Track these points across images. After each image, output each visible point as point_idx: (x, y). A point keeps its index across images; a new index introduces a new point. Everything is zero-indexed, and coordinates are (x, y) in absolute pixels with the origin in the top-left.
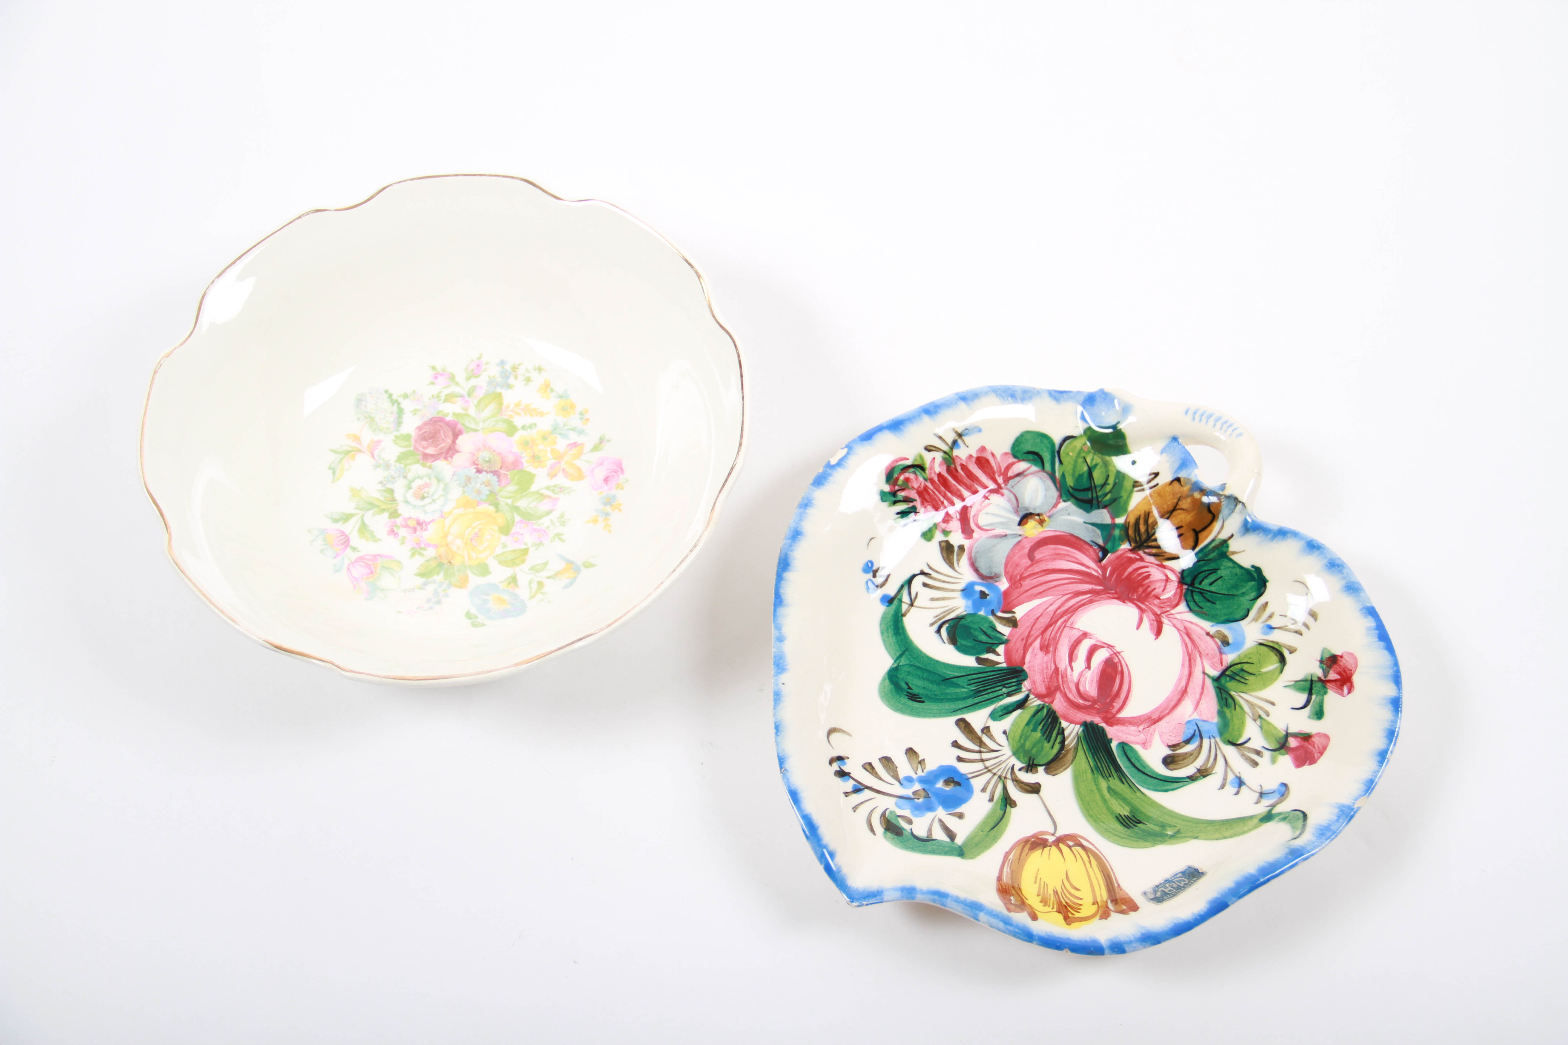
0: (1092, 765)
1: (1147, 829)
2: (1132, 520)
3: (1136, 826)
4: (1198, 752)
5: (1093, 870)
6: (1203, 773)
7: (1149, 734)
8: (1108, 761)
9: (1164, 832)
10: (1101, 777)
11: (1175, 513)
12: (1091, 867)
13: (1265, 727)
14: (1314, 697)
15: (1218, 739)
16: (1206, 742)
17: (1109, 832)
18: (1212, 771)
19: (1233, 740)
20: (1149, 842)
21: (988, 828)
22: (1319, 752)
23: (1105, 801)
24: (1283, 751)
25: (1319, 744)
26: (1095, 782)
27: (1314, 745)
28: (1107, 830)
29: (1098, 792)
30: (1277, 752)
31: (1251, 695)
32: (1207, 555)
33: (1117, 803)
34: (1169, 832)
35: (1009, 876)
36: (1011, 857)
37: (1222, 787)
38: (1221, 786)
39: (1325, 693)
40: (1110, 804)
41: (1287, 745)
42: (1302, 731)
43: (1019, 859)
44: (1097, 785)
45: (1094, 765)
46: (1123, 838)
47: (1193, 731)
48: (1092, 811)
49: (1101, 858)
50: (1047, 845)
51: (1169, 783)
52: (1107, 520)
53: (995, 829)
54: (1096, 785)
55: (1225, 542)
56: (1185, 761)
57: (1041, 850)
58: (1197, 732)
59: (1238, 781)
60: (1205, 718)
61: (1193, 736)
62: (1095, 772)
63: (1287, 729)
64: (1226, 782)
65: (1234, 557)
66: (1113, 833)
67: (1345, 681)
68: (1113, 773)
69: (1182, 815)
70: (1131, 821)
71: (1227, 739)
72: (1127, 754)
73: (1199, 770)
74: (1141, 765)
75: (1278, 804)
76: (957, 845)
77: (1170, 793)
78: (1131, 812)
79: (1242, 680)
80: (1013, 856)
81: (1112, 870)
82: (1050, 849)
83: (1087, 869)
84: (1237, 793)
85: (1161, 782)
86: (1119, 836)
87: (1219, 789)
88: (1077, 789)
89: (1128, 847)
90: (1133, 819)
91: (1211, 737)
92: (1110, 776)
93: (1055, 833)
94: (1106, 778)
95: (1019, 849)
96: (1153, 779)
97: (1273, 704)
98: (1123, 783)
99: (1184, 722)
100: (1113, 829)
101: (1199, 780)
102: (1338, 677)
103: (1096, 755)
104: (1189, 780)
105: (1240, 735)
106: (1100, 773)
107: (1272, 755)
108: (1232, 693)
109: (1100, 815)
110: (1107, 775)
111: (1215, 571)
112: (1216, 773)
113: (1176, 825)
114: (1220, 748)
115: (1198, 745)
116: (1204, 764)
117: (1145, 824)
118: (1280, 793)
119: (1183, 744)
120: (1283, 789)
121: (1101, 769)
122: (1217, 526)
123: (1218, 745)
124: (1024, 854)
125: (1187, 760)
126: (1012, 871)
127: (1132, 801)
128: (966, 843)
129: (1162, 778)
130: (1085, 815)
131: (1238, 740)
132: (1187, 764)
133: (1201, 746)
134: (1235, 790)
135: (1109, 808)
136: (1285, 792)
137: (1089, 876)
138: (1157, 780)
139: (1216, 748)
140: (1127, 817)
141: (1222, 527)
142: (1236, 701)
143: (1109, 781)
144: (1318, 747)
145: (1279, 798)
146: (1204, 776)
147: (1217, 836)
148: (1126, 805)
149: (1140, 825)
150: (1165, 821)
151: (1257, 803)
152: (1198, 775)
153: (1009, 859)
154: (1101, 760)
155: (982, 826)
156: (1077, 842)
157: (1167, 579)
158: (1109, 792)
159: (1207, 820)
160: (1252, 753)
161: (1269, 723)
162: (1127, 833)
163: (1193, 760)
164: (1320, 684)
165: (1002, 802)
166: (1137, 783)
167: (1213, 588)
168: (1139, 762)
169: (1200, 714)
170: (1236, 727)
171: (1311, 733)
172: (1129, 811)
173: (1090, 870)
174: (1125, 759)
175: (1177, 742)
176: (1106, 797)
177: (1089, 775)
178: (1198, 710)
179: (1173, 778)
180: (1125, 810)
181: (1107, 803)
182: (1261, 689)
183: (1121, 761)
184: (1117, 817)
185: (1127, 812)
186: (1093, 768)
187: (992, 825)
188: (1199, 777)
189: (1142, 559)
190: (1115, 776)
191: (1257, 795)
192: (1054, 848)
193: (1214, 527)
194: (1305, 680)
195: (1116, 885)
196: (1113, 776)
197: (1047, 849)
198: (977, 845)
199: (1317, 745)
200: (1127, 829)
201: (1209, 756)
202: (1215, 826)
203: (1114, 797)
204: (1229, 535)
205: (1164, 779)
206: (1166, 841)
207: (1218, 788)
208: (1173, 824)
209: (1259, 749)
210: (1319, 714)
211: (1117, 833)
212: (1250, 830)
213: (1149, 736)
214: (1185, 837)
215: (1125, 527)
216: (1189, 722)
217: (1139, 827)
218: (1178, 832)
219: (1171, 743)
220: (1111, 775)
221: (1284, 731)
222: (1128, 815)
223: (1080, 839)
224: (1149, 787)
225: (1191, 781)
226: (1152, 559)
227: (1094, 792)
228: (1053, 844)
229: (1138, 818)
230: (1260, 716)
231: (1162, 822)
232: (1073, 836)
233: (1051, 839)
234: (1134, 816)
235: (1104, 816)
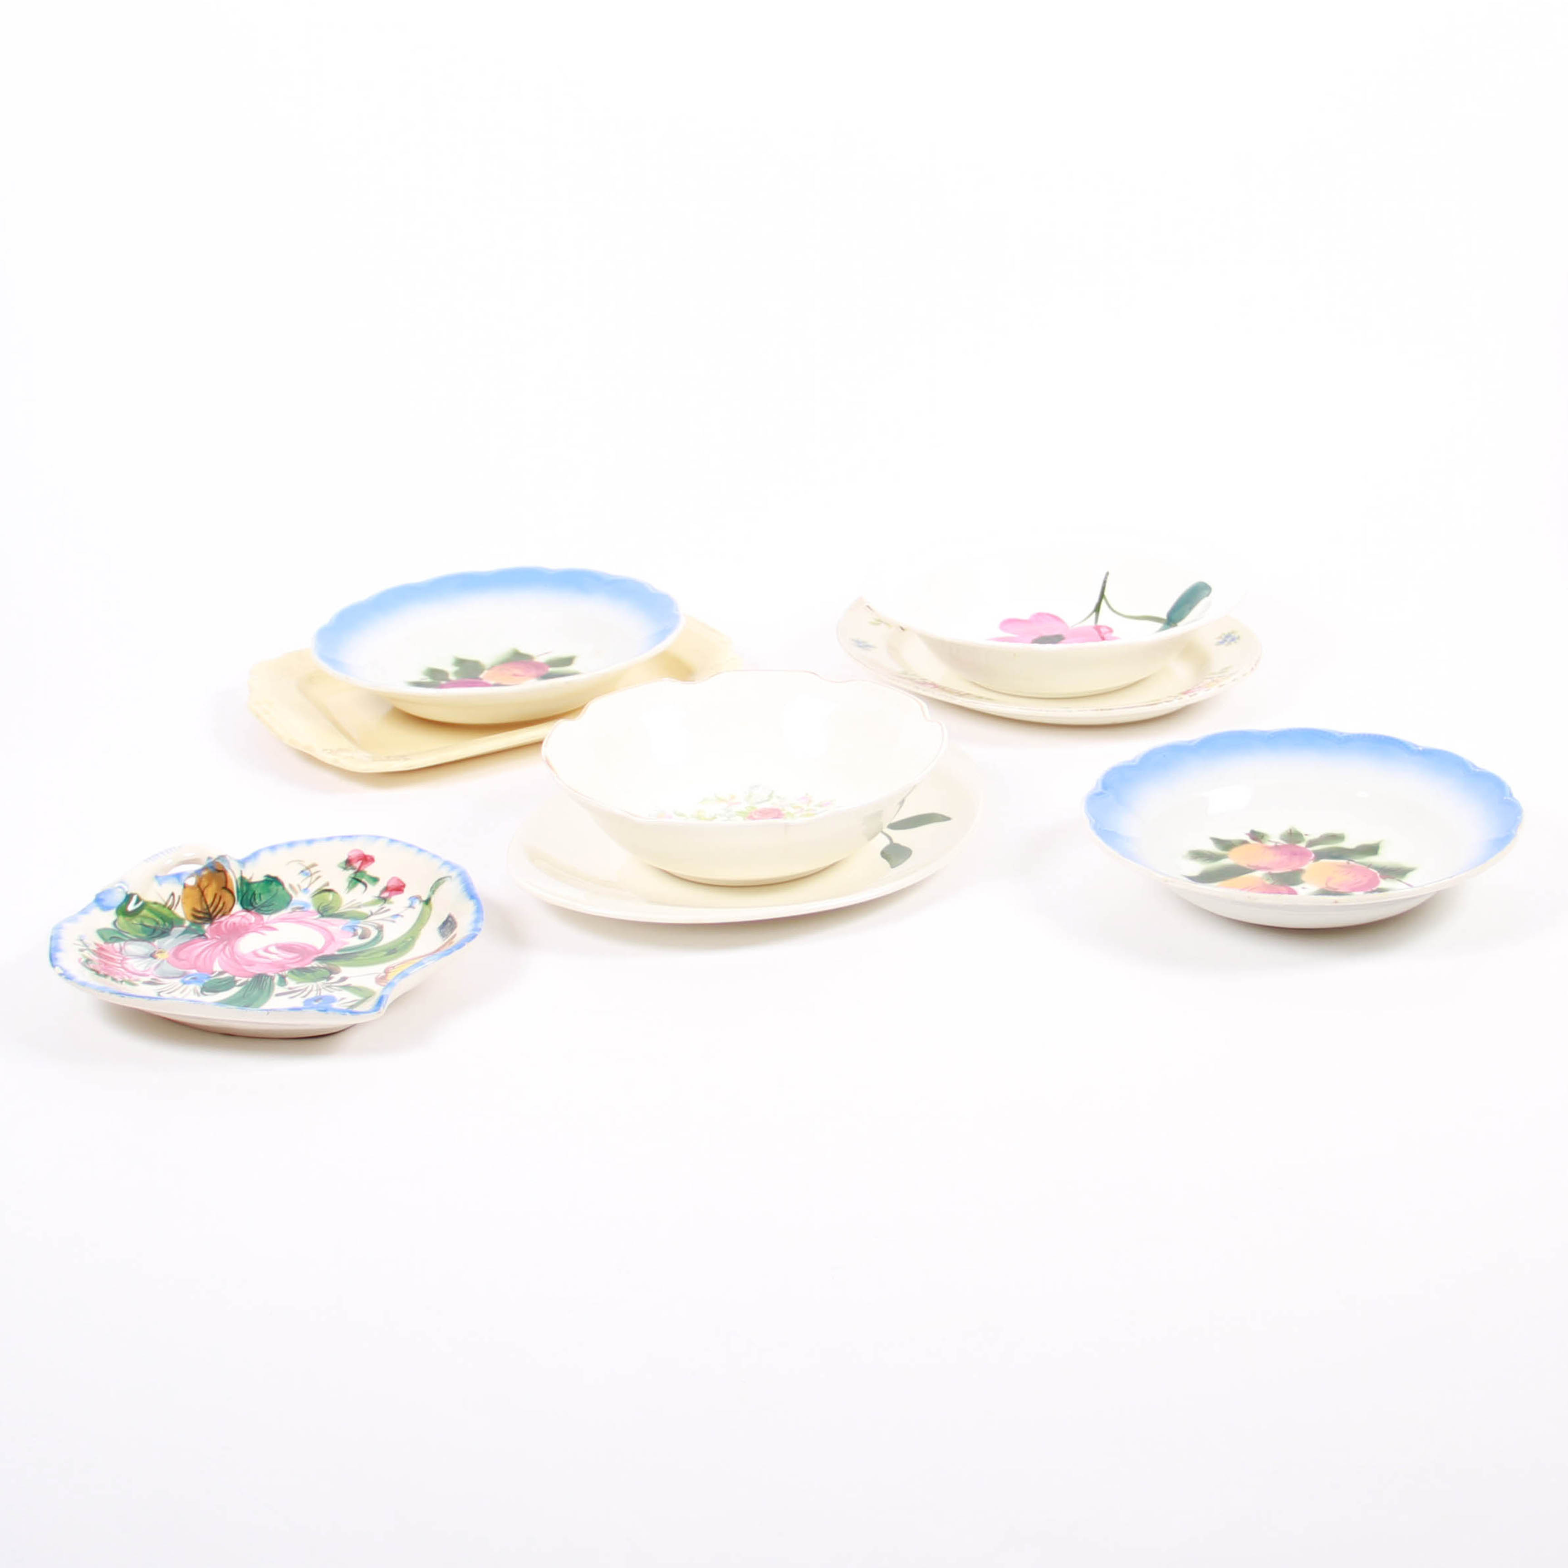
0: (344, 961)
1: (401, 947)
2: (192, 918)
4: (364, 928)
6: (379, 927)
7: (339, 941)
8: (345, 956)
9: (407, 942)
10: (353, 959)
11: (205, 893)
13: (366, 904)
14: (364, 880)
15: (362, 921)
16: (360, 925)
18: (381, 925)
19: (366, 916)
20: (410, 946)
22: (400, 882)
23: (370, 959)
24: (388, 898)
26: (356, 961)
27: (394, 884)
31: (343, 905)
32: (242, 891)
34: (410, 940)
37: (393, 922)
39: (365, 872)
40: (374, 957)
42: (380, 890)
47: (350, 928)
48: (373, 963)
51: (377, 938)
52: (182, 929)
55: (242, 878)
56: (367, 932)
59: (393, 918)
60: (344, 923)
61: (352, 928)
64: (391, 921)
65: (253, 880)
67: (366, 859)
68: (355, 955)
70: (392, 951)
71: (364, 918)
72: (345, 950)
73: (377, 928)
74: (356, 946)
77: (383, 939)
78: (386, 951)
84: (401, 919)
86: (400, 955)
88: (355, 966)
89: (408, 952)
91: (358, 923)
93: (379, 974)
96: (370, 943)
97: (354, 899)
98: (362, 953)
99: (341, 931)
100: (390, 958)
101: (383, 929)
102: (360, 862)
103: (339, 959)
104: (380, 932)
105: (364, 914)
106: (350, 959)
108: (336, 912)
109: (378, 961)
110: (354, 957)
111: (254, 894)
112: (383, 924)
114: (368, 921)
115: (360, 927)
116: (374, 927)
117: (397, 947)
118: (415, 899)
119: (355, 932)
121: (348, 959)
122: (230, 873)
123: (366, 921)
127: (378, 951)
129: (371, 940)
130: (374, 965)
132: (369, 932)
134: (398, 919)
135: (376, 958)
138: (372, 942)
140: (389, 952)
141: (233, 872)
142: (342, 911)
143: (358, 957)
144: (396, 883)
145: (419, 899)
148: (379, 953)
150: (401, 941)
152: (379, 929)
154: (343, 958)
157: (243, 917)
158: (366, 957)
162: (399, 952)
164: (358, 874)
165: (344, 987)
166: (367, 949)
167: (264, 900)
168: (354, 947)
169: (340, 924)
170: (358, 914)
171: (385, 885)
174: (348, 951)
175: (352, 934)
176: (368, 959)
177: (349, 963)
178: (337, 925)
179: (374, 937)
180: (382, 953)
181: (372, 958)
182: (342, 902)
184: (384, 955)
185: (384, 952)
186: (346, 961)
188: (381, 928)
189: (221, 922)
193: (229, 876)
194: (350, 882)
196: (357, 955)
200: (397, 952)
201: (370, 925)
202: (418, 921)
203: (370, 956)
204: (239, 872)
205: (373, 940)
207: (393, 924)
208: (404, 939)
209: (379, 908)
210: (375, 880)
211: (397, 955)
214: (417, 936)
215: (193, 923)
216: (342, 929)
217: (398, 949)
218: (412, 938)
219: (351, 936)
221: (375, 896)
223: (390, 968)
224: (374, 945)
226: (223, 919)
227: (362, 962)
229: (392, 949)
232: (386, 969)
234: (390, 950)
235: (380, 959)
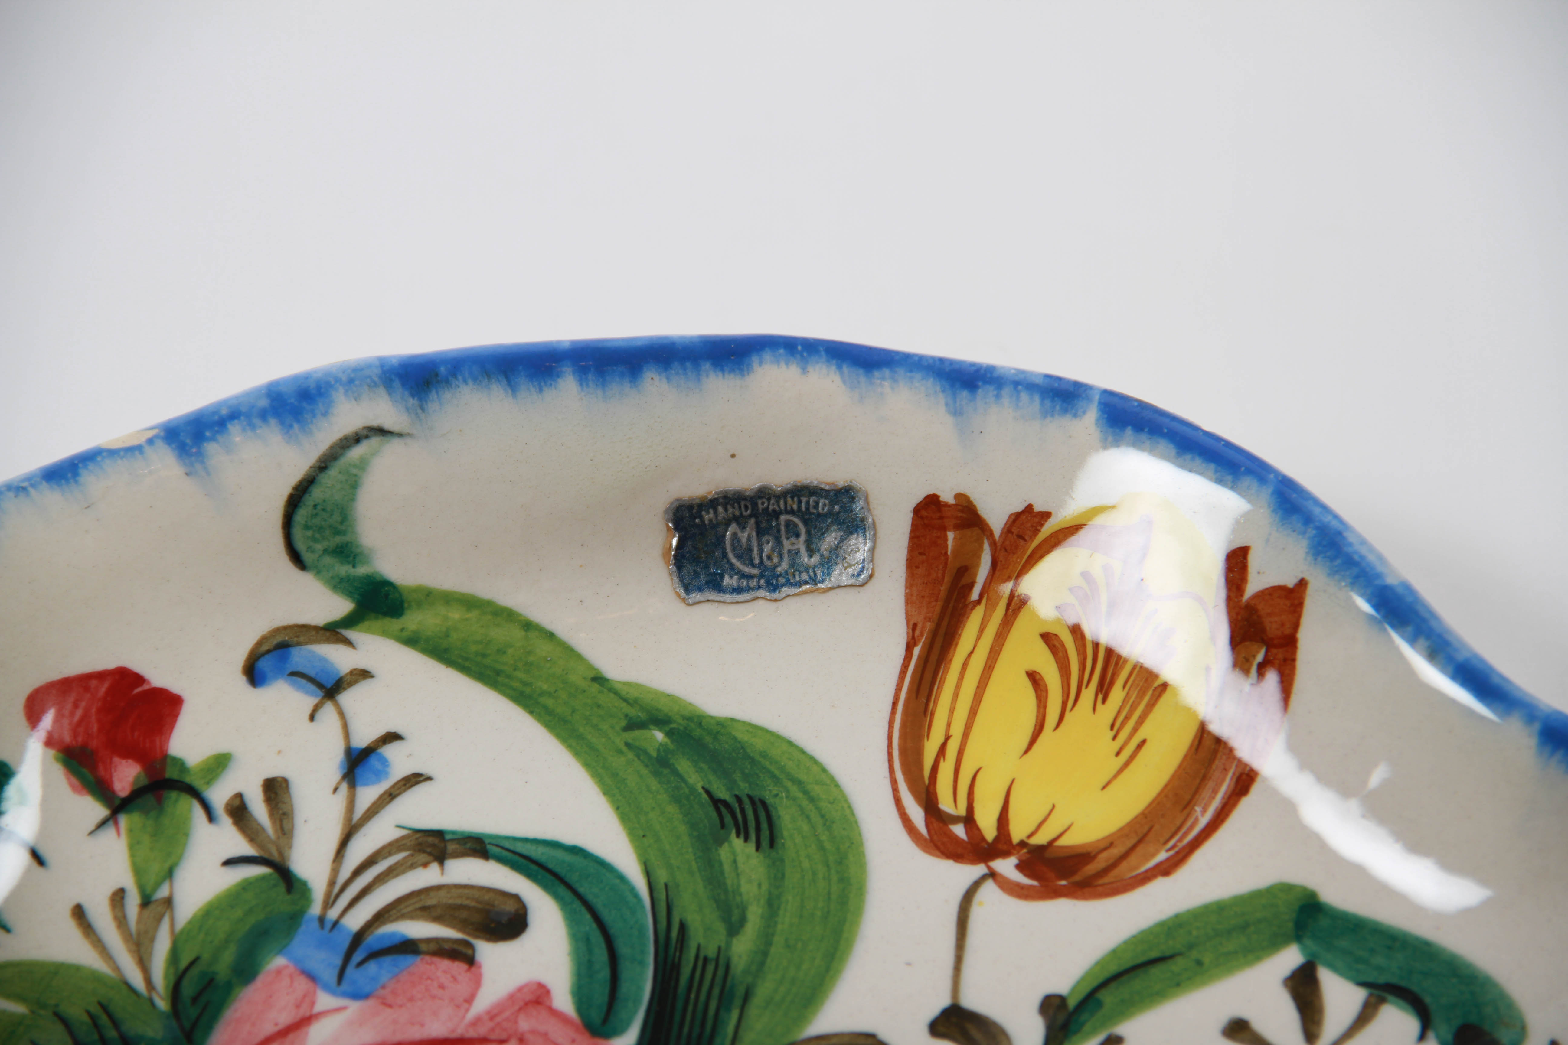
0: (735, 1014)
1: (712, 777)
3: (738, 799)
4: (402, 906)
5: (949, 725)
6: (433, 845)
7: (498, 1019)
8: (680, 1005)
9: (671, 746)
10: (732, 972)
12: (947, 738)
13: (156, 868)
15: (316, 909)
16: (355, 920)
17: (823, 816)
18: (403, 838)
19: (275, 886)
20: (735, 739)
21: (1177, 965)
22: (87, 689)
23: (773, 905)
24: (171, 773)
25: (66, 712)
26: (762, 964)
27: (80, 722)
28: (828, 823)
29: (773, 935)
30: (188, 779)
31: (117, 969)
33: (743, 882)
34: (657, 736)
35: (1206, 793)
36: (1162, 856)
37: (415, 780)
38: (417, 783)
40: (765, 887)
41: (144, 781)
42: (72, 786)
43: (1139, 842)
44: (762, 955)
45: (729, 1010)
46: (799, 783)
47: (366, 965)
48: (829, 893)
49: (903, 751)
50: (1029, 852)
51: (551, 866)
53: (1154, 954)
54: (765, 954)
56: (459, 902)
57: (1060, 842)
58: (358, 957)
59: (359, 771)
60: (302, 984)
61: (375, 955)
62: (740, 991)
63: (103, 824)
64: (393, 786)
66: (818, 809)
68: (691, 965)
69: (587, 765)
70: (739, 816)
71: (288, 897)
72: (606, 998)
73: (441, 858)
74: (590, 951)
75: (317, 629)
76: (1304, 949)
77: (568, 839)
78: (720, 841)
79: (104, 1019)
80: (1153, 855)
81: (895, 704)
82: (1029, 836)
83: (966, 735)
84: (392, 737)
85: (573, 879)
86: (806, 792)
87: (429, 779)
88: (828, 970)
89: (802, 752)
90: (728, 819)
91: (328, 926)
92: (706, 959)
93: (983, 878)
94: (722, 962)
95: (1124, 870)
96: (590, 898)
97: (79, 913)
98: (683, 926)
99: (370, 1003)
100: (808, 817)
101: (462, 833)
103: (700, 1036)
104: (489, 847)
105: (244, 889)
106: (728, 984)
107: (208, 783)
108: (163, 1005)
109: (814, 873)
110: (710, 968)
112: (398, 827)
113: (625, 749)
114: (332, 883)
115: (384, 923)
116: (413, 866)
117: (708, 792)
118: (284, 659)
119: (423, 947)
120: (264, 664)
121: (716, 991)
123: (328, 894)
124: (1116, 852)
125: (450, 902)
126: (1185, 808)
127: (694, 866)
128: (1275, 943)
129: (562, 890)
130: (861, 891)
131: (263, 878)
132: (460, 891)
133: (381, 917)
134: (390, 751)
135: (777, 876)
136: (268, 652)
137: (973, 712)
138: (581, 890)
139: (343, 889)
140: (743, 832)
142: (172, 979)
143: (719, 948)
144: (76, 706)
145: (299, 644)
146: (439, 834)
147: (543, 648)
148: (721, 864)
149: (722, 794)
150: (645, 771)
151: (364, 674)
152: (451, 847)
153: (1171, 853)
154: (699, 1015)
155: (1189, 979)
156: (936, 825)
158: (743, 920)
159: (531, 713)
160: (256, 821)
161: (138, 871)
162: (775, 790)
163: (432, 894)
165: (1083, 1024)
166: (643, 907)
168: (590, 963)
169: (309, 998)
170: (239, 913)
171: (57, 759)
172: (726, 844)
173: (957, 731)
174: (625, 988)
175: (436, 960)
176: (760, 911)
177: (763, 991)
178: (303, 1012)
179: (529, 875)
180: (734, 854)
181: (770, 893)
182: (77, 969)
183: (640, 989)
184: (772, 844)
185: (731, 846)
186: (738, 1002)
187: (1155, 971)
188: (452, 840)
190: (692, 953)
191: (346, 698)
192: (1018, 831)
195: (917, 651)
196: (697, 957)
197: (1040, 839)
198: (1244, 927)
199: (72, 714)
200: (768, 802)
201: (380, 880)
202: (525, 684)
203: (738, 899)
205: (557, 882)
206: (684, 718)
207: (428, 783)
208: (630, 755)
209: (226, 822)
211: (805, 803)
212: (449, 599)
213: (507, 1014)
214: (626, 700)
216: (356, 996)
217: (730, 789)
218: (632, 725)
219: (458, 967)
220: (700, 963)
221: (116, 823)
222: (738, 836)
223: (923, 830)
224: (617, 881)
225: (487, 841)
227: (787, 940)
228: (1014, 847)
229: (714, 815)
230: (146, 902)
231: (656, 774)
232: (937, 848)
233: (1007, 866)
234: (723, 826)
235: (806, 864)
